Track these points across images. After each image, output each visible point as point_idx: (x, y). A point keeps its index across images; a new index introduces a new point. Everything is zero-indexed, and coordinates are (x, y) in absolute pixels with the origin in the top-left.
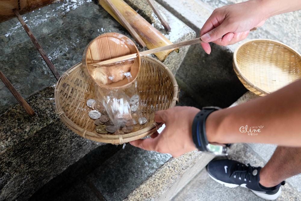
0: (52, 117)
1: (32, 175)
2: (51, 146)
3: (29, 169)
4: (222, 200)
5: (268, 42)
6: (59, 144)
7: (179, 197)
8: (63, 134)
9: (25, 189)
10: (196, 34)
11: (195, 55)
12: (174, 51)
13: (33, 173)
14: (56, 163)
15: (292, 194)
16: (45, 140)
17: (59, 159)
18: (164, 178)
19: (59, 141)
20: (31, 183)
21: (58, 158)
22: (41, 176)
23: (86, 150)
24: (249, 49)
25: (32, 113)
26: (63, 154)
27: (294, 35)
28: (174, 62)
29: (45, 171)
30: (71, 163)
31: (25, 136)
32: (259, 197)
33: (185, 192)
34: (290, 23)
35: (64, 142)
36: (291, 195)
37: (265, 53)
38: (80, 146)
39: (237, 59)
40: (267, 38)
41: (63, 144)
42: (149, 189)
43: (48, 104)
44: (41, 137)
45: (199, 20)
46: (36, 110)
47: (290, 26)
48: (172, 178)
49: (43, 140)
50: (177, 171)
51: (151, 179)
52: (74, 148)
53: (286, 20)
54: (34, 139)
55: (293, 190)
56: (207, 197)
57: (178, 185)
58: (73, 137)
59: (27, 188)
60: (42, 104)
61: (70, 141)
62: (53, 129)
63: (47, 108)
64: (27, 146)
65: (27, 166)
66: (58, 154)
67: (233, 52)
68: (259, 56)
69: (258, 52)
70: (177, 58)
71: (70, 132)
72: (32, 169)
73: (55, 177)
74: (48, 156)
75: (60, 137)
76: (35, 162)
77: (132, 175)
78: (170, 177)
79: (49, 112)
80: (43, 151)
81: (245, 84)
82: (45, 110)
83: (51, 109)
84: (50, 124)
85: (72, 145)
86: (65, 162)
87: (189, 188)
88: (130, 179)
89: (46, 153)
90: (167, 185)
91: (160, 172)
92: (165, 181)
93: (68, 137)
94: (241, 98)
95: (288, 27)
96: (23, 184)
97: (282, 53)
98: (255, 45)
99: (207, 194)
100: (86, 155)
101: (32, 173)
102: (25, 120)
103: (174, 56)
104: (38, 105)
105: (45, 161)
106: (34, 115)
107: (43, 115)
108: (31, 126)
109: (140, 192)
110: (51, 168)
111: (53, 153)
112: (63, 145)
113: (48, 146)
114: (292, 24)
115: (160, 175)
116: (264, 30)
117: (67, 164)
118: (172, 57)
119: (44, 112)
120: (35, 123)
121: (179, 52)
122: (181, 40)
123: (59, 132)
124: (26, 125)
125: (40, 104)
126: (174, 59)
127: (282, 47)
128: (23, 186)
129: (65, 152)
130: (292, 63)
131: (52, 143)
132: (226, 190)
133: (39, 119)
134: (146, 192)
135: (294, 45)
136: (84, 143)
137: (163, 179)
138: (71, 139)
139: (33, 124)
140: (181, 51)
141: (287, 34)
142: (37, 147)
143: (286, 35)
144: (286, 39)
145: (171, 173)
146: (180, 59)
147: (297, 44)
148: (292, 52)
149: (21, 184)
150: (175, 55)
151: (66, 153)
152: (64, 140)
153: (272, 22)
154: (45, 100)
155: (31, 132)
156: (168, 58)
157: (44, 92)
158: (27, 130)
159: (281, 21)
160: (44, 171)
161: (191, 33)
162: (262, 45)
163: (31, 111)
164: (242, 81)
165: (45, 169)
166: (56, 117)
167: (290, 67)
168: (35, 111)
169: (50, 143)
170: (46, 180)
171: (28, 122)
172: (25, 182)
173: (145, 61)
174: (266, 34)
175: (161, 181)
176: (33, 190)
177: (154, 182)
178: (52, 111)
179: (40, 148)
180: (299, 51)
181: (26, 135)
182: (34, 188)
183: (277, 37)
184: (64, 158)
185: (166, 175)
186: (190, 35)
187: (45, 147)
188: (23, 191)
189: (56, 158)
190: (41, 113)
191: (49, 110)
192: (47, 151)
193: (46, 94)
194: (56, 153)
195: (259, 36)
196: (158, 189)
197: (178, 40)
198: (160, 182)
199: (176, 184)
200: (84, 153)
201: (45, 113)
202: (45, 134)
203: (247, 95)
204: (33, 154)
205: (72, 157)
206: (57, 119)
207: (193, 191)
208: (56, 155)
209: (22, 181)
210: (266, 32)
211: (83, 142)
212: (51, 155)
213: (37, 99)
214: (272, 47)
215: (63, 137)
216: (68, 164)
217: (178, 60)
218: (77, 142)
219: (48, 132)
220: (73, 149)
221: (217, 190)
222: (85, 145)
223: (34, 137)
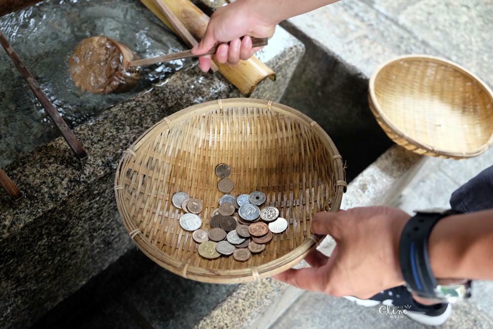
0: (53, 198)
1: (24, 298)
2: (53, 248)
3: (16, 287)
4: (352, 327)
5: (427, 61)
6: (70, 242)
7: (280, 325)
8: (75, 225)
9: (12, 321)
10: (304, 48)
11: (306, 83)
12: (268, 79)
13: (25, 294)
14: (67, 274)
15: (470, 314)
16: (42, 239)
17: (71, 268)
18: (252, 297)
19: (69, 237)
20: (24, 310)
21: (70, 265)
22: (40, 298)
23: (120, 249)
24: (395, 73)
25: (15, 193)
26: (79, 258)
27: (470, 47)
28: (268, 96)
29: (47, 290)
30: (95, 272)
31: (4, 233)
32: (413, 321)
33: (290, 315)
34: (462, 27)
35: (79, 239)
36: (467, 316)
37: (422, 79)
38: (108, 244)
39: (376, 90)
40: (425, 53)
41: (77, 243)
42: (228, 317)
43: (46, 175)
44: (33, 233)
45: (310, 23)
46: (23, 186)
47: (463, 33)
48: (266, 297)
49: (38, 238)
50: (275, 284)
51: (230, 300)
52: (98, 248)
53: (456, 22)
54: (20, 238)
55: (471, 306)
56: (327, 323)
57: (277, 306)
58: (95, 230)
59: (16, 320)
60: (35, 175)
61: (89, 237)
62: (56, 219)
63: (44, 182)
64: (9, 251)
65: (13, 283)
66: (69, 259)
67: (368, 78)
68: (413, 85)
69: (410, 77)
70: (274, 89)
71: (88, 223)
72: (23, 287)
73: (66, 297)
74: (51, 264)
75: (70, 232)
76: (26, 275)
77: (201, 289)
78: (262, 295)
79: (46, 190)
80: (40, 255)
81: (389, 132)
82: (39, 186)
83: (51, 185)
84: (49, 211)
85: (94, 243)
86: (83, 271)
87: (296, 308)
88: (198, 296)
89: (46, 260)
90: (258, 309)
91: (245, 286)
92: (255, 302)
93: (84, 230)
94: (383, 156)
95: (459, 35)
96: (9, 314)
97: (452, 78)
98: (406, 65)
99: (328, 317)
100: (121, 257)
101: (23, 293)
102: (4, 205)
103: (268, 87)
104: (28, 177)
105: (45, 272)
106: (20, 195)
107: (36, 195)
108: (14, 215)
109: (211, 322)
110: (59, 282)
111: (59, 258)
112: (77, 245)
113: (50, 247)
114: (465, 29)
115: (245, 292)
116: (420, 38)
117: (87, 274)
118: (263, 88)
119: (38, 190)
120: (22, 210)
121: (275, 80)
122: (279, 59)
123: (67, 223)
124: (5, 214)
125: (30, 176)
126: (267, 92)
127: (451, 70)
128: (9, 317)
129: (81, 256)
130: (467, 95)
131: (56, 243)
132: (359, 310)
133: (29, 202)
134: (222, 323)
135: (469, 65)
136: (115, 238)
137: (251, 300)
138: (90, 232)
139: (19, 212)
140: (280, 77)
141: (458, 45)
142: (29, 251)
143: (457, 47)
144: (456, 55)
145: (265, 287)
146: (278, 92)
147: (474, 62)
148: (467, 77)
149: (5, 314)
150: (269, 85)
151: (84, 257)
152: (78, 236)
153: (433, 27)
154: (39, 169)
155: (15, 226)
156: (258, 90)
157: (38, 154)
158: (7, 223)
159: (447, 24)
160: (46, 288)
161: (296, 46)
162: (417, 65)
163: (13, 189)
164: (384, 127)
165: (47, 286)
166: (60, 199)
167: (465, 103)
168: (22, 189)
169: (53, 242)
170: (51, 304)
171: (10, 208)
172: (11, 311)
173: (269, 113)
174: (423, 47)
175: (248, 303)
176: (29, 322)
177: (236, 305)
178: (52, 187)
179: (35, 251)
180: (477, 74)
181: (5, 231)
182: (30, 319)
183: (441, 51)
184: (80, 266)
185: (256, 292)
186: (294, 50)
187: (43, 250)
188: (10, 325)
189: (65, 266)
190: (32, 192)
191: (46, 187)
192: (48, 256)
193: (41, 158)
194: (66, 258)
195: (411, 49)
196: (242, 316)
197: (275, 59)
198: (246, 305)
199: (273, 306)
200: (117, 255)
201: (40, 191)
202: (42, 227)
203: (392, 151)
204: (21, 264)
205: (95, 262)
206: (61, 201)
207: (305, 314)
208: (66, 262)
209: (7, 309)
210: (424, 43)
211: (112, 238)
212: (56, 262)
213: (26, 167)
214: (434, 69)
215: (75, 231)
216: (89, 275)
217: (276, 93)
218: (103, 237)
219: (46, 224)
220: (96, 249)
221: (344, 311)
222: (116, 242)
223: (21, 234)
